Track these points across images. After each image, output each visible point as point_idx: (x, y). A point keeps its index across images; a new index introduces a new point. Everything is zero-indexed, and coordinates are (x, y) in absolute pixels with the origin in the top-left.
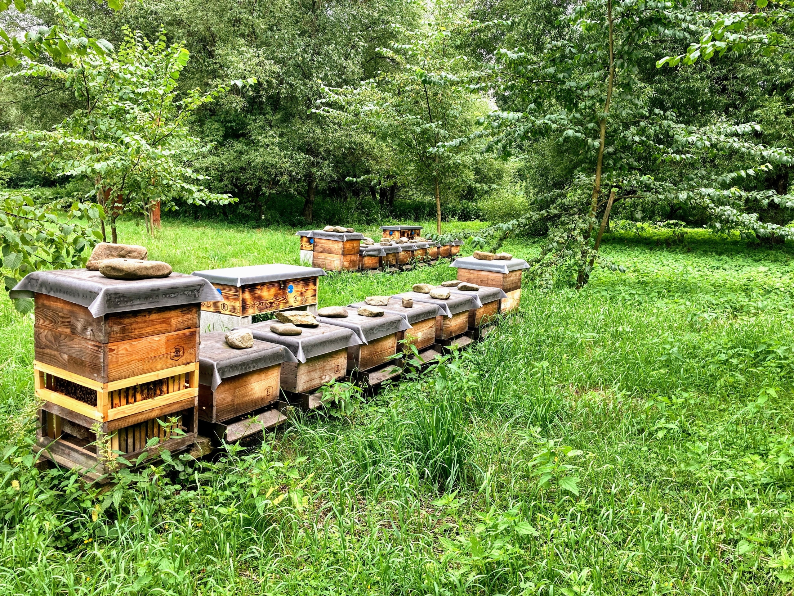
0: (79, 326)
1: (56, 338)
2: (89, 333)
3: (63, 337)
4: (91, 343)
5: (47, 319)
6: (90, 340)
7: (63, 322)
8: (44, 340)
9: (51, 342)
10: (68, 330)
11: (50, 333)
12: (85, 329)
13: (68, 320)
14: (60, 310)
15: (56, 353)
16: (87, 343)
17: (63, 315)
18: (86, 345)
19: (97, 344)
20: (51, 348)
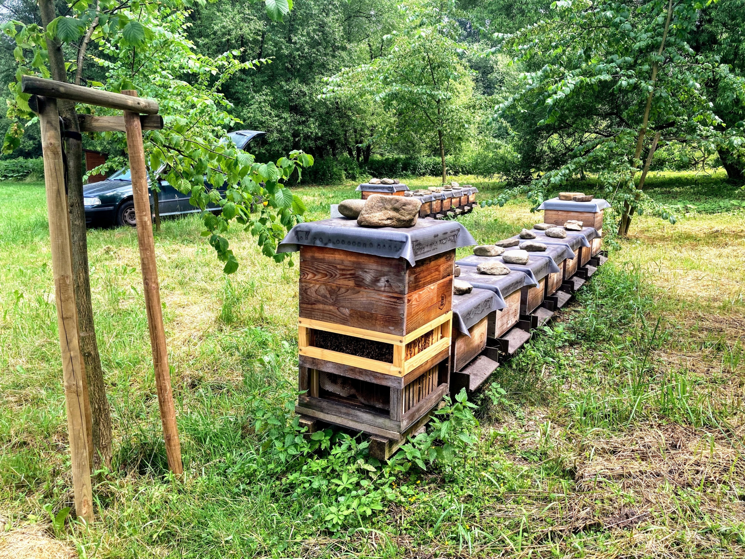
0: (368, 278)
1: (332, 292)
2: (382, 283)
3: (343, 290)
4: (385, 294)
5: (319, 273)
6: (384, 291)
7: (343, 275)
8: (314, 295)
9: (325, 297)
10: (351, 283)
11: (323, 287)
12: (376, 280)
13: (352, 272)
14: (339, 262)
15: (331, 308)
16: (379, 295)
17: (343, 267)
18: (379, 297)
19: (395, 295)
20: (324, 303)
